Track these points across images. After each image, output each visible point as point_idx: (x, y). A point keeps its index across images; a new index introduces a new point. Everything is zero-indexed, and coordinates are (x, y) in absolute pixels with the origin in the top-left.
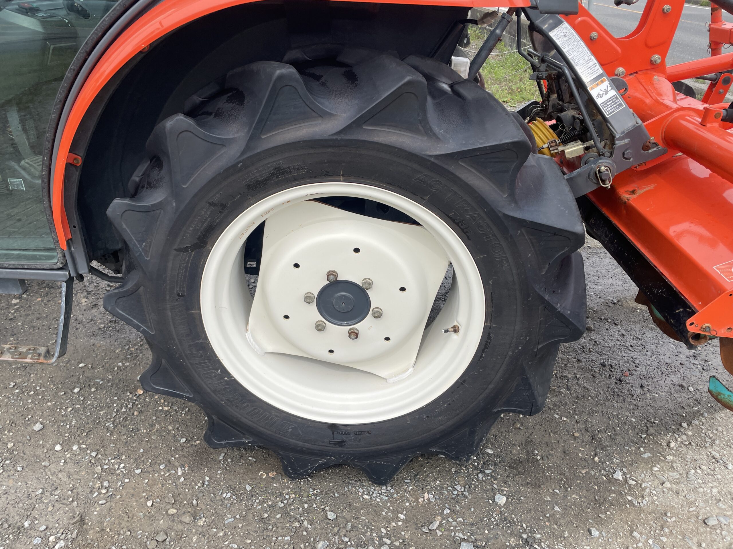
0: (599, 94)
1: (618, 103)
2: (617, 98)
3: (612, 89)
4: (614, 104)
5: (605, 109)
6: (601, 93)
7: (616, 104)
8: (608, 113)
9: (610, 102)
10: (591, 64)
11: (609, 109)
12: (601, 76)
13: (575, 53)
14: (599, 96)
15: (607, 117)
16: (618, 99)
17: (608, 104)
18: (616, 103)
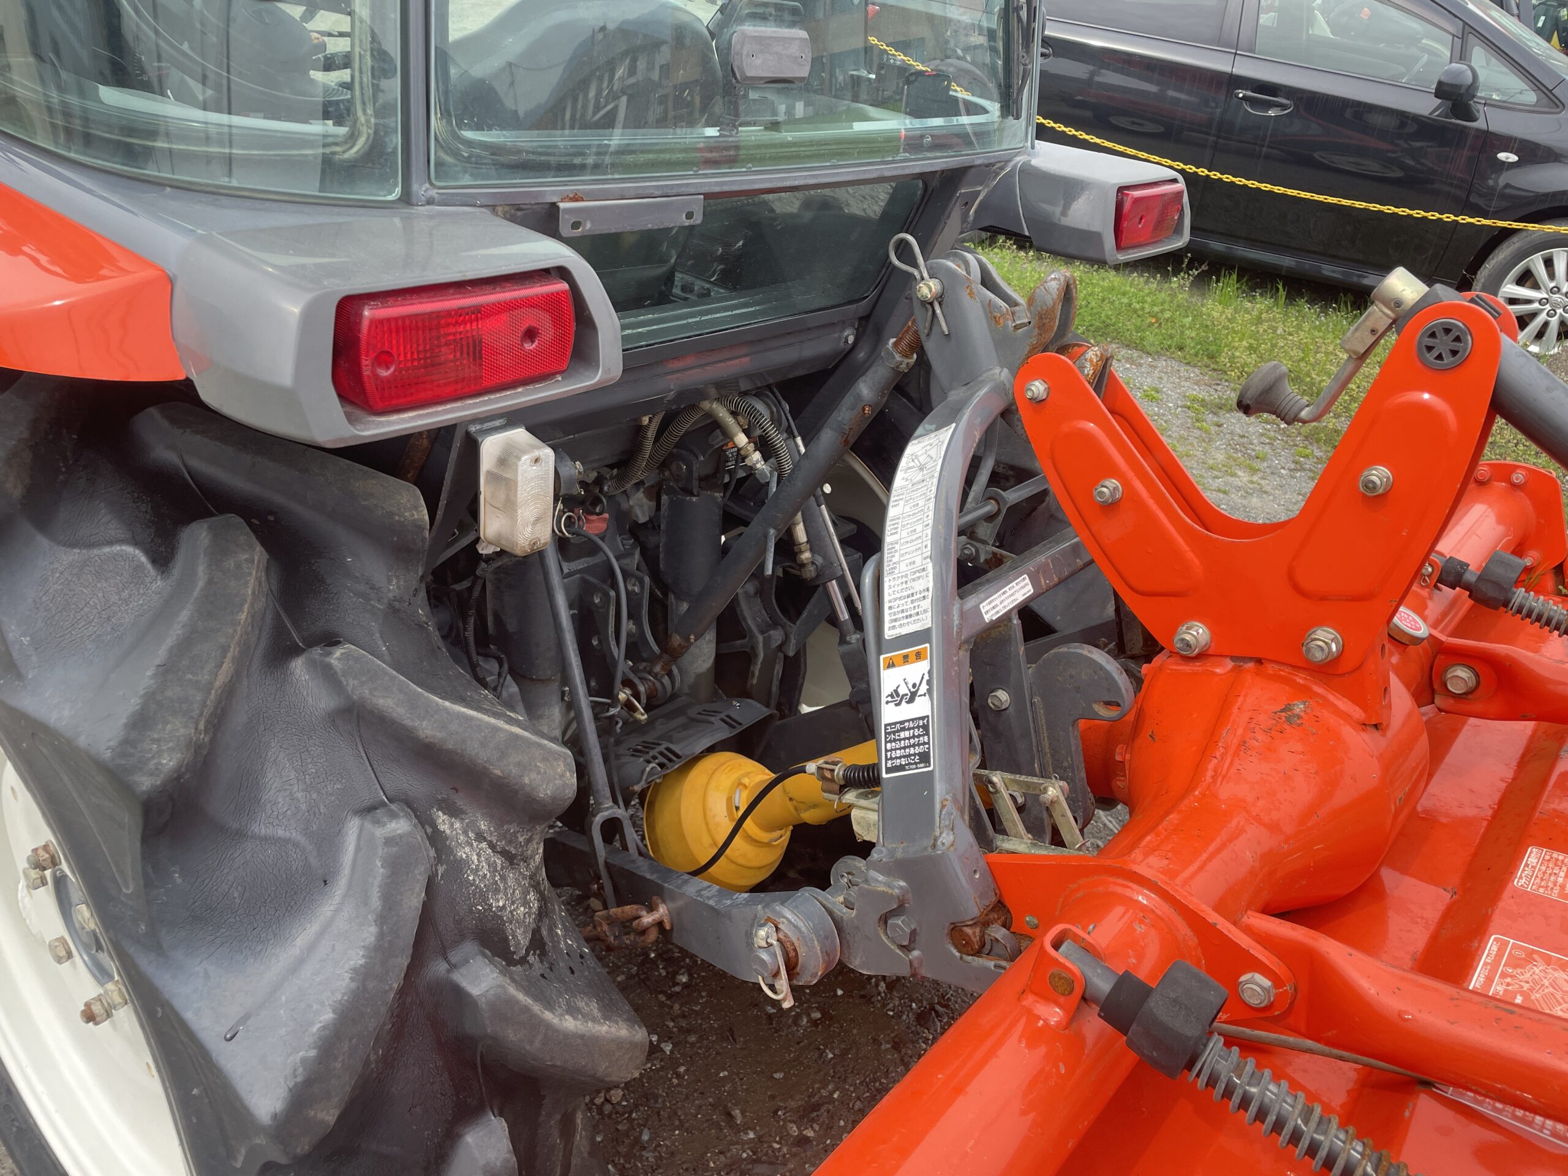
0: (896, 691)
1: (921, 749)
2: (926, 728)
3: (930, 691)
4: (914, 746)
5: (889, 746)
6: (903, 690)
7: (917, 750)
8: (889, 765)
9: (907, 734)
10: (919, 585)
11: (898, 753)
12: (923, 636)
13: (904, 534)
14: (896, 698)
15: (884, 775)
16: (927, 734)
17: (903, 735)
18: (919, 745)
